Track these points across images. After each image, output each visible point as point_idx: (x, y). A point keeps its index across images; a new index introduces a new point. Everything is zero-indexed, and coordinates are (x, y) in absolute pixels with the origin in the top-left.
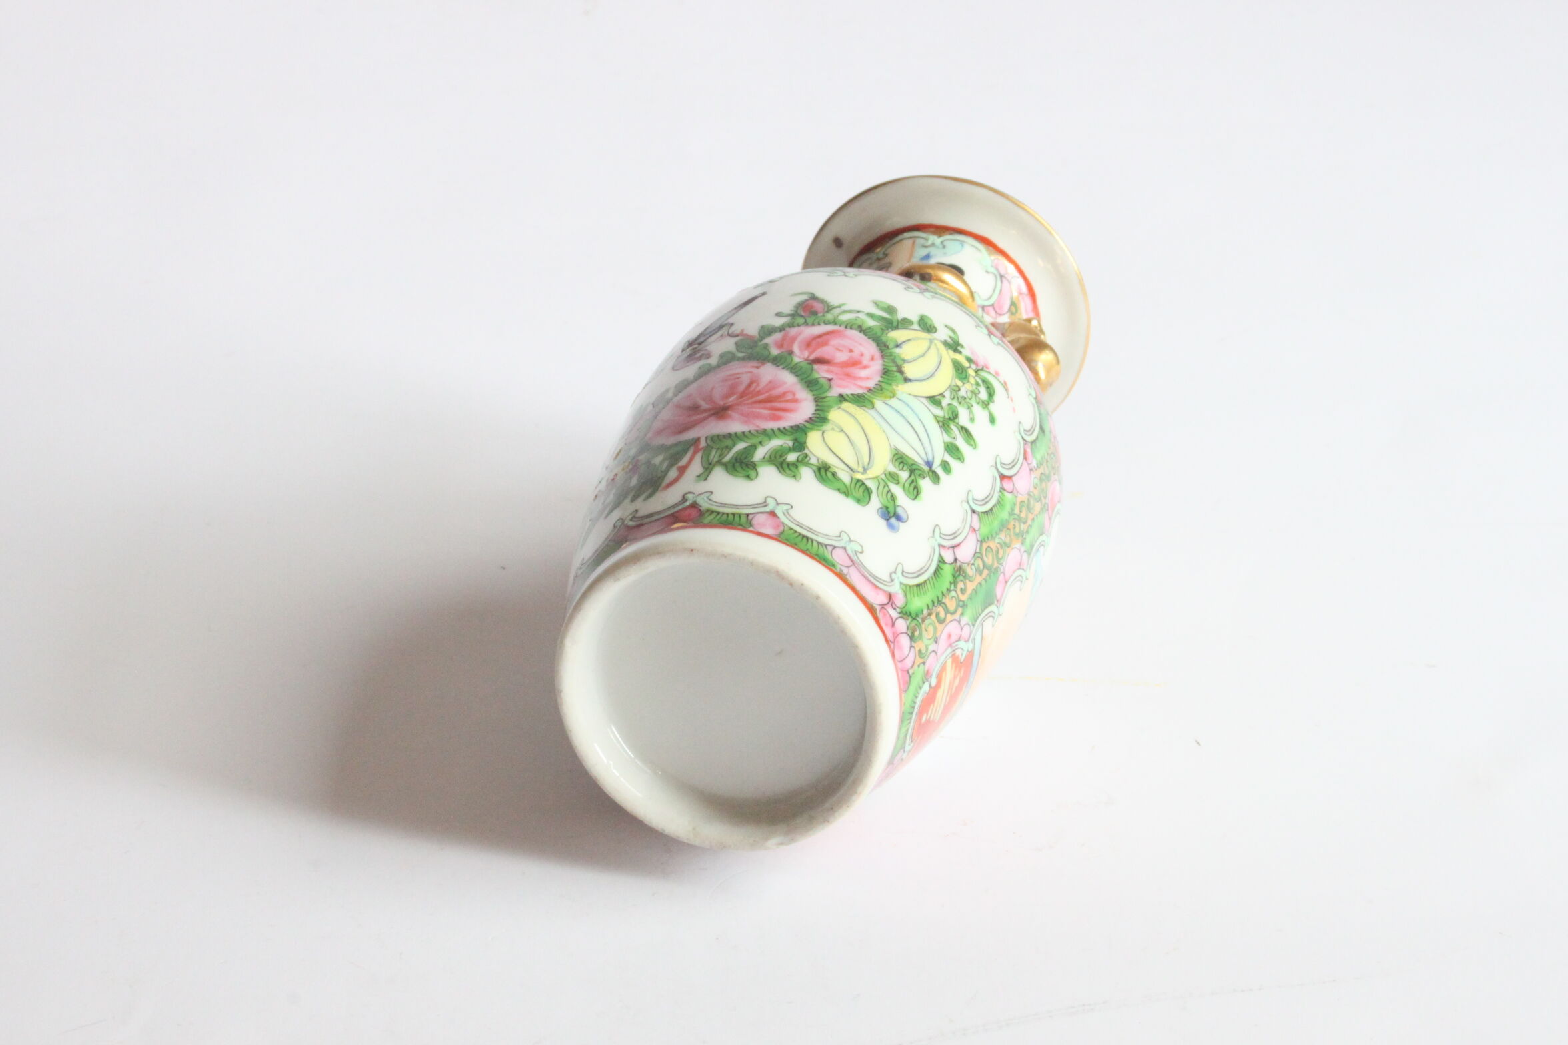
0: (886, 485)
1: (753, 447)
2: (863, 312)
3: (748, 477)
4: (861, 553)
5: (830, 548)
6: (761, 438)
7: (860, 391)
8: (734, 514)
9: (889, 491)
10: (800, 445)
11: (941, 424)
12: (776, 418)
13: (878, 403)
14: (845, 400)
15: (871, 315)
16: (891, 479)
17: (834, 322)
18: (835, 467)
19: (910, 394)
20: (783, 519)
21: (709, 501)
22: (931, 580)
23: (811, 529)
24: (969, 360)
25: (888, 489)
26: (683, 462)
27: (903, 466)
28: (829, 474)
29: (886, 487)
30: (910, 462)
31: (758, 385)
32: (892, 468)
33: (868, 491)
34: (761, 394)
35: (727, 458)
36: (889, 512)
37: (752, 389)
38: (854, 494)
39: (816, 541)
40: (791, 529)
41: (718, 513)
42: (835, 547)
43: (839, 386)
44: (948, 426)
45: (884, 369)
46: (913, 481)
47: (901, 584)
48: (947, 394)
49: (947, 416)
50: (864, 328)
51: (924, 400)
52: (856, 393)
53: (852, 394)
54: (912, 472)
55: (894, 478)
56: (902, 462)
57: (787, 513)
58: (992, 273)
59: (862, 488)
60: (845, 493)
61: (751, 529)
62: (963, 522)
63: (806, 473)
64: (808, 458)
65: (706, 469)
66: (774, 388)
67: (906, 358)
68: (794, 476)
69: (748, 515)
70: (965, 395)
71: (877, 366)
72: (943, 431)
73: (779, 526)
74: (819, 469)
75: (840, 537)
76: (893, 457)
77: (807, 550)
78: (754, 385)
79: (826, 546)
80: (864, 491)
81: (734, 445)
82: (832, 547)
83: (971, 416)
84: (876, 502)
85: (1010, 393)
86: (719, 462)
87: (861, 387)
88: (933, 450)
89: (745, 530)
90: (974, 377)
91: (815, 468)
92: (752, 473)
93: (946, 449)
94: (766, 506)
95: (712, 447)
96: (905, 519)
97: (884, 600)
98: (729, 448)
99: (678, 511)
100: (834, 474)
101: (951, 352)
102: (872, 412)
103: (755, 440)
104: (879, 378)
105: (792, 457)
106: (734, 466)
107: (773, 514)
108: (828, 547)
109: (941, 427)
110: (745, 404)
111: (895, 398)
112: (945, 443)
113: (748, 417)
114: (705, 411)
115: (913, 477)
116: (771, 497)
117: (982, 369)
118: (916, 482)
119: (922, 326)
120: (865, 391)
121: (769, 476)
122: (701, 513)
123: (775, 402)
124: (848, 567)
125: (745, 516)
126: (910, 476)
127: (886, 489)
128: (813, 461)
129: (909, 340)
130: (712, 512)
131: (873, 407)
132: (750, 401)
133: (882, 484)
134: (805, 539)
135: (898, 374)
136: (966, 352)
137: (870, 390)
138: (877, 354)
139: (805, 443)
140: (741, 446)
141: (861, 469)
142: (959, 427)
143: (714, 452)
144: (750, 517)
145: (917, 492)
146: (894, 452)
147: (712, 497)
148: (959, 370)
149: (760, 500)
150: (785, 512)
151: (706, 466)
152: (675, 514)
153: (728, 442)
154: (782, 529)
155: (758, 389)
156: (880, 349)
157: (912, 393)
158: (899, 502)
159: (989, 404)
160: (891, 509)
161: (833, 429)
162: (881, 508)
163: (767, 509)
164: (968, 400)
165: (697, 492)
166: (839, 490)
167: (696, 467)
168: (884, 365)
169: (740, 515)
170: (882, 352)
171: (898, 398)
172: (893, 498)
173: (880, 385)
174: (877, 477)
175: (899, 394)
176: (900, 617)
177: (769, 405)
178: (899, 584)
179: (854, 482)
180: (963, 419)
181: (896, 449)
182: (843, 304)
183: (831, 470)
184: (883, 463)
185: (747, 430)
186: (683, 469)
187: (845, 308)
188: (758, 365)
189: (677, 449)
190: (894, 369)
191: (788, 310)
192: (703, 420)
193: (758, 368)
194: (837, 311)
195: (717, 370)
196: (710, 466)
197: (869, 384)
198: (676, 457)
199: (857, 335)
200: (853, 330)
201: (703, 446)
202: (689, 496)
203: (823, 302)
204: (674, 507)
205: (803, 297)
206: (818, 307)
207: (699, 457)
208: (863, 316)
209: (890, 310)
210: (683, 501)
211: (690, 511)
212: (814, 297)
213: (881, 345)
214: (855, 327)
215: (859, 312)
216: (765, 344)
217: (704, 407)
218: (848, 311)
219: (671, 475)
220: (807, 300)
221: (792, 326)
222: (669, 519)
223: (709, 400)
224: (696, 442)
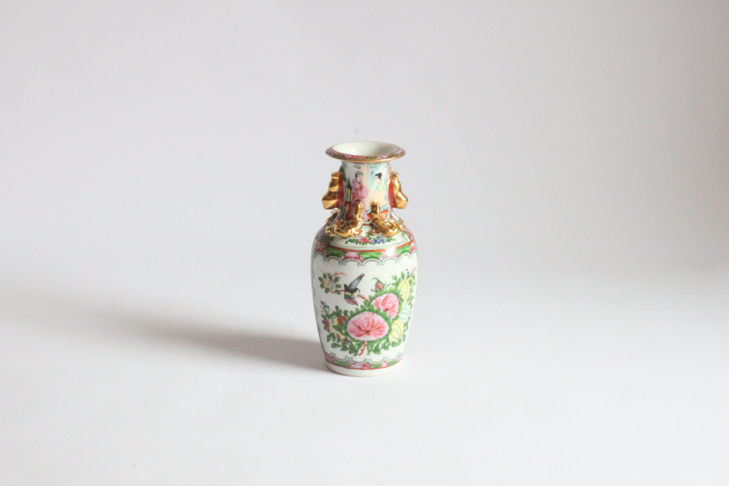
1: (378, 345)
3: (379, 354)
6: (380, 341)
8: (378, 364)
10: (388, 340)
12: (381, 334)
13: (400, 315)
14: (394, 320)
15: (392, 284)
17: (386, 293)
18: (395, 340)
20: (387, 361)
26: (362, 348)
31: (375, 323)
34: (376, 326)
35: (373, 349)
37: (373, 324)
38: (399, 343)
41: (374, 365)
43: (392, 316)
45: (399, 302)
51: (407, 303)
52: (395, 316)
57: (387, 359)
61: (382, 367)
63: (390, 347)
65: (369, 352)
66: (378, 324)
67: (402, 294)
68: (388, 349)
69: (380, 364)
71: (397, 303)
73: (387, 363)
74: (393, 344)
76: (404, 325)
78: (374, 322)
80: (400, 341)
81: (374, 344)
86: (371, 350)
87: (396, 313)
89: (381, 368)
92: (379, 352)
94: (384, 359)
95: (369, 345)
98: (373, 346)
99: (364, 364)
101: (408, 279)
102: (399, 319)
103: (378, 343)
104: (399, 307)
105: (387, 344)
106: (375, 351)
110: (373, 330)
111: (402, 309)
113: (375, 335)
114: (363, 331)
116: (384, 357)
119: (402, 278)
120: (397, 314)
121: (383, 351)
122: (370, 365)
123: (379, 328)
128: (391, 343)
129: (401, 286)
130: (373, 365)
131: (399, 317)
132: (374, 329)
135: (402, 302)
138: (397, 298)
139: (389, 339)
140: (375, 345)
141: (399, 336)
143: (369, 347)
147: (372, 361)
148: (410, 283)
149: (382, 359)
153: (372, 344)
155: (375, 324)
156: (397, 296)
161: (393, 331)
163: (384, 361)
165: (368, 359)
166: (396, 346)
167: (366, 351)
169: (379, 364)
173: (399, 309)
177: (379, 330)
182: (386, 283)
183: (395, 342)
185: (376, 339)
186: (363, 351)
187: (387, 284)
188: (373, 314)
189: (359, 343)
190: (401, 300)
191: (374, 288)
192: (364, 334)
193: (373, 315)
194: (385, 287)
195: (362, 313)
196: (369, 350)
197: (397, 311)
198: (360, 346)
199: (391, 295)
200: (390, 293)
201: (366, 344)
202: (366, 360)
203: (381, 283)
204: (363, 362)
205: (376, 281)
206: (381, 286)
207: (366, 347)
208: (391, 286)
209: (395, 278)
210: (365, 361)
211: (367, 364)
212: (379, 281)
213: (397, 294)
214: (391, 292)
215: (390, 284)
216: (372, 305)
217: (363, 329)
218: (388, 286)
219: (360, 352)
220: (377, 283)
221: (377, 296)
222: (362, 366)
223: (363, 326)
224: (364, 342)
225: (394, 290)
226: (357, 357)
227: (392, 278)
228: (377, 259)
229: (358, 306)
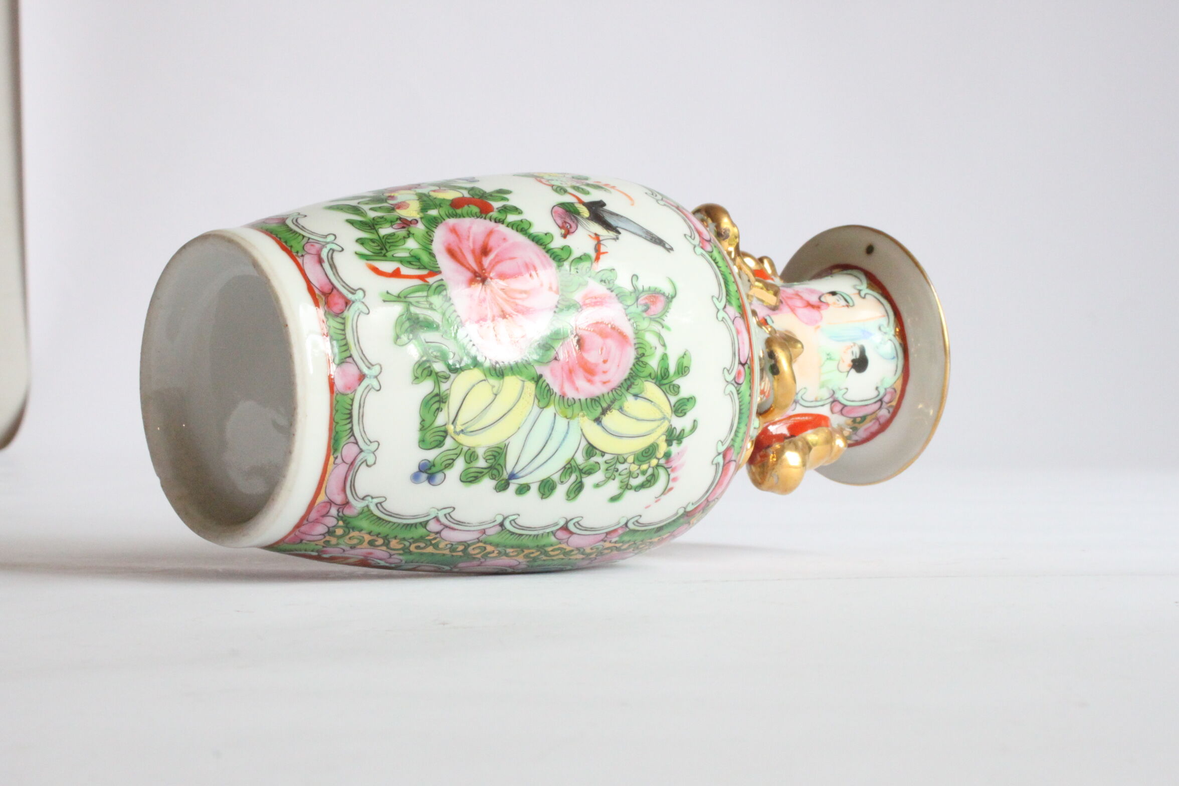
0: (458, 455)
2: (666, 349)
3: (398, 338)
4: (368, 466)
5: (352, 439)
7: (556, 389)
8: (347, 344)
9: (454, 460)
10: (457, 367)
11: (568, 466)
13: (550, 411)
14: (537, 382)
15: (664, 357)
16: (468, 456)
17: (638, 332)
18: (448, 407)
19: (582, 430)
20: (360, 389)
21: (357, 314)
22: (396, 525)
23: (363, 416)
24: (667, 455)
25: (455, 458)
26: (405, 270)
27: (492, 459)
28: (436, 406)
29: (456, 456)
30: (501, 462)
31: (522, 299)
32: (480, 452)
33: (440, 444)
34: (511, 307)
35: (416, 310)
36: (430, 469)
37: (518, 296)
38: (428, 434)
39: (352, 425)
40: (352, 400)
41: (344, 330)
42: (357, 443)
43: (552, 371)
44: (571, 473)
45: (598, 397)
46: (481, 473)
47: (367, 506)
48: (607, 457)
49: (581, 467)
50: (644, 359)
51: (584, 443)
52: (551, 387)
53: (548, 385)
54: (491, 468)
55: (470, 457)
56: (495, 456)
57: (369, 388)
58: (879, 392)
59: (441, 439)
60: (423, 426)
62: (480, 523)
63: (427, 386)
64: (444, 380)
65: (399, 297)
66: (522, 314)
67: (625, 408)
68: (417, 378)
69: (351, 356)
70: (620, 470)
71: (597, 389)
72: (561, 471)
73: (349, 388)
74: (437, 395)
75: (371, 442)
76: (495, 447)
77: (337, 423)
78: (524, 296)
79: (353, 435)
80: (437, 441)
81: (436, 309)
82: (354, 441)
83: (601, 484)
84: (431, 455)
85: (663, 497)
87: (562, 387)
88: (531, 473)
90: (649, 467)
91: (436, 391)
92: (402, 341)
93: (542, 481)
94: (369, 368)
95: (427, 291)
96: (435, 483)
97: (339, 499)
98: (429, 307)
99: (339, 291)
100: (439, 409)
101: (664, 437)
102: (536, 410)
103: (444, 327)
104: (583, 399)
105: (439, 368)
106: (408, 320)
107: (362, 377)
108: (352, 438)
109: (565, 467)
110: (493, 298)
111: (567, 420)
112: (549, 477)
113: (478, 308)
114: (480, 264)
115: (485, 471)
116: (381, 369)
117: (666, 469)
118: (483, 476)
119: (677, 405)
120: (559, 394)
121: (406, 356)
122: (340, 314)
124: (344, 461)
125: (349, 355)
126: (485, 468)
127: (454, 457)
128: (444, 387)
129: (652, 402)
130: (346, 323)
131: (543, 408)
132: (499, 302)
133: (458, 451)
134: (348, 416)
135: (599, 410)
136: (675, 449)
137: (563, 396)
138: (615, 383)
139: (463, 372)
140: (437, 315)
141: (458, 429)
142: (579, 480)
143: (421, 295)
144: (350, 360)
145: (473, 481)
146: (502, 446)
147: (363, 315)
148: (646, 453)
149: (372, 359)
150: (370, 387)
151: (402, 295)
152: (335, 291)
153: (437, 302)
154: (349, 392)
155: (520, 302)
156: (622, 384)
157: (583, 431)
158: (448, 472)
159: (631, 489)
160: (434, 470)
161: (493, 387)
162: (429, 462)
163: (365, 370)
164: (617, 474)
165: (368, 300)
166: (423, 420)
167: (397, 286)
168: (603, 395)
169: (348, 349)
170: (620, 387)
171: (569, 422)
172: (449, 465)
173: (575, 403)
174: (460, 444)
175: (574, 423)
176: (336, 518)
177: (500, 318)
178: (366, 505)
179: (443, 429)
180: (588, 481)
181: (506, 446)
182: (668, 329)
183: (442, 405)
184: (482, 442)
185: (460, 312)
186: (396, 274)
187: (664, 332)
188: (554, 288)
189: (425, 258)
190: (605, 405)
191: (644, 283)
192: (468, 268)
193: (550, 288)
194: (656, 327)
195: (543, 252)
196: (405, 297)
197: (571, 394)
198: (413, 260)
199: (631, 355)
200: (636, 349)
201: (431, 280)
202: (360, 293)
203: (666, 310)
204: (345, 285)
205: (667, 289)
206: (657, 308)
207: (418, 282)
208: (660, 351)
209: (683, 370)
210: (353, 291)
211: (341, 302)
212: (670, 299)
213: (629, 383)
214: (641, 351)
215: (664, 345)
216: (587, 283)
217: (486, 261)
218: (660, 337)
219: (388, 266)
220: (663, 294)
221: (620, 297)
222: (329, 287)
223: (497, 261)
224: (435, 272)
225: (646, 364)
226: (361, 265)
227: (682, 354)
228: (727, 295)
229: (562, 239)
